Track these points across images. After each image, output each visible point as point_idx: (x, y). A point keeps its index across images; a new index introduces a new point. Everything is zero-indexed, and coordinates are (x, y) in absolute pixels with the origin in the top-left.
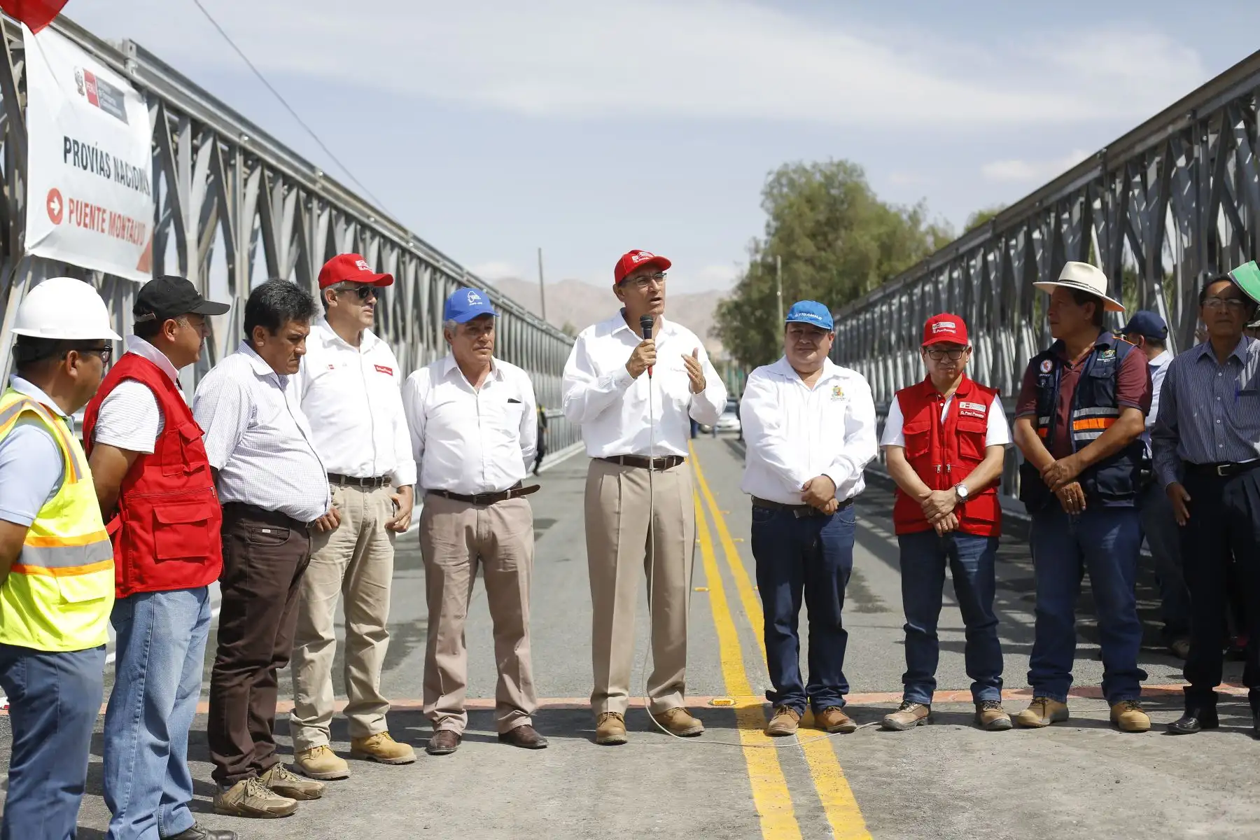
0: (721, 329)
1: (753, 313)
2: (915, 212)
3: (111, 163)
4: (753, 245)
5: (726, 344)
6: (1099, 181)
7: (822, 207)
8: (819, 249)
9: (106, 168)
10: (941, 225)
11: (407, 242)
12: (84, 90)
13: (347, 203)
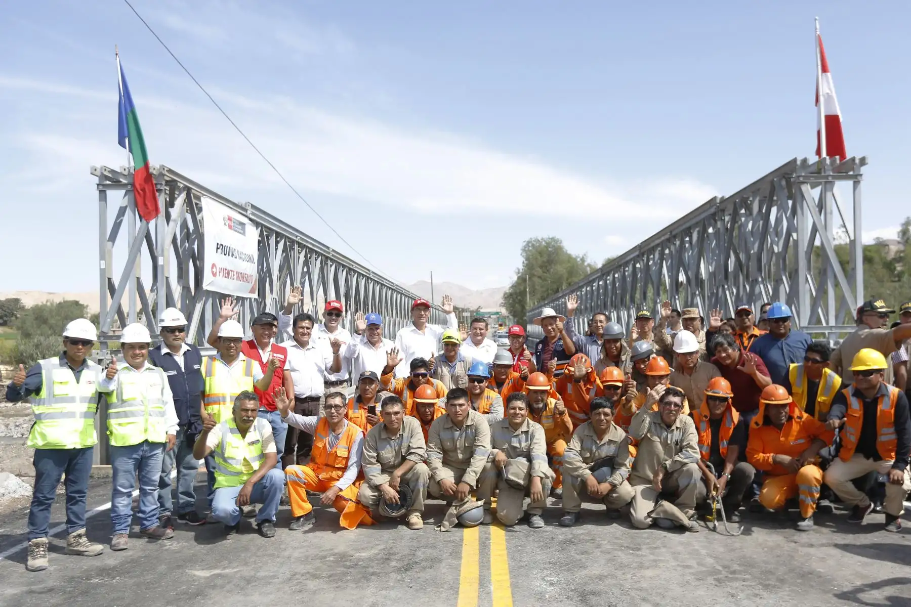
0: (505, 303)
1: (517, 297)
2: (583, 257)
3: (237, 253)
4: (517, 271)
5: (507, 309)
7: (545, 256)
8: (544, 272)
9: (234, 254)
10: (592, 264)
11: (370, 274)
12: (227, 224)
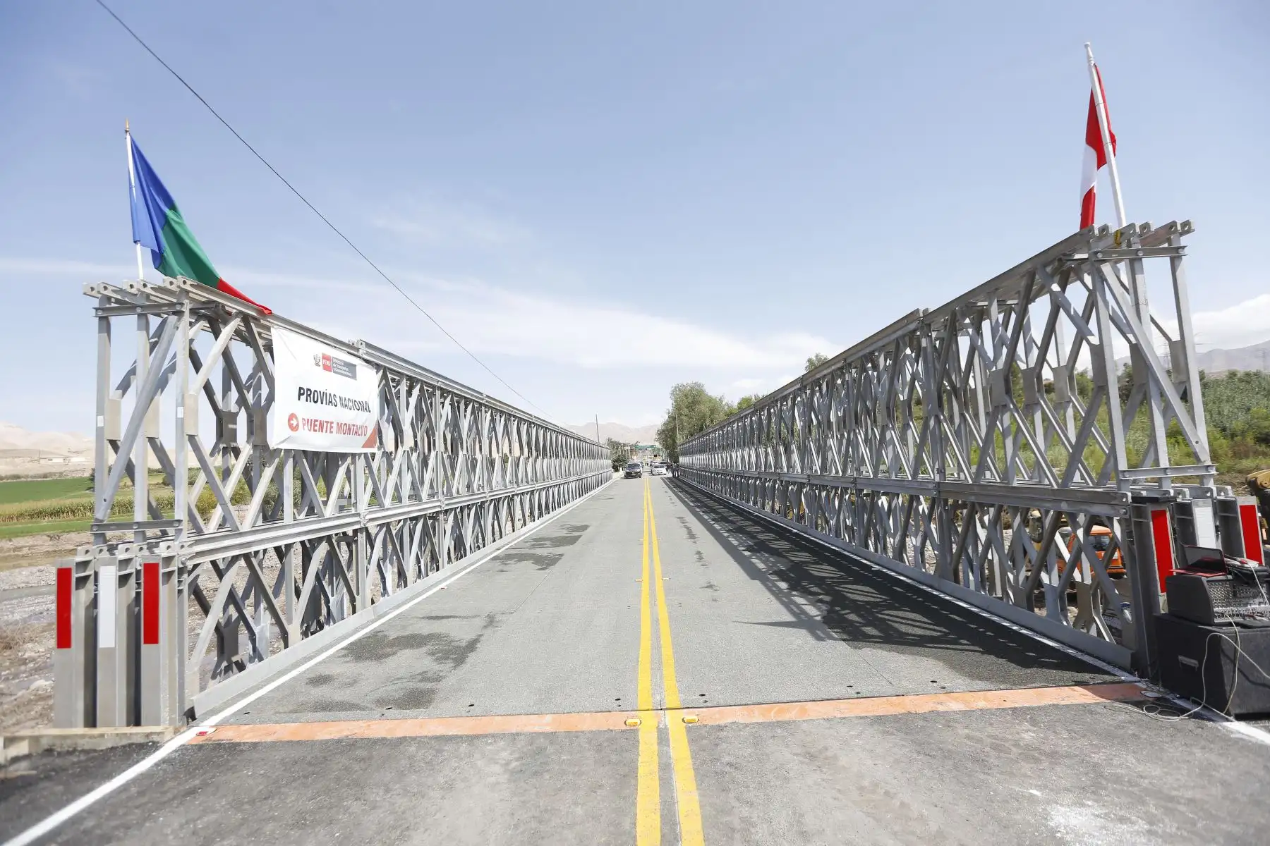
0: (659, 438)
1: (668, 433)
2: (721, 399)
3: (338, 400)
5: (660, 443)
6: (799, 389)
7: (690, 398)
8: (690, 411)
9: (333, 401)
12: (320, 364)
13: (500, 407)
